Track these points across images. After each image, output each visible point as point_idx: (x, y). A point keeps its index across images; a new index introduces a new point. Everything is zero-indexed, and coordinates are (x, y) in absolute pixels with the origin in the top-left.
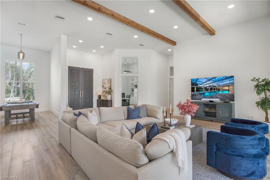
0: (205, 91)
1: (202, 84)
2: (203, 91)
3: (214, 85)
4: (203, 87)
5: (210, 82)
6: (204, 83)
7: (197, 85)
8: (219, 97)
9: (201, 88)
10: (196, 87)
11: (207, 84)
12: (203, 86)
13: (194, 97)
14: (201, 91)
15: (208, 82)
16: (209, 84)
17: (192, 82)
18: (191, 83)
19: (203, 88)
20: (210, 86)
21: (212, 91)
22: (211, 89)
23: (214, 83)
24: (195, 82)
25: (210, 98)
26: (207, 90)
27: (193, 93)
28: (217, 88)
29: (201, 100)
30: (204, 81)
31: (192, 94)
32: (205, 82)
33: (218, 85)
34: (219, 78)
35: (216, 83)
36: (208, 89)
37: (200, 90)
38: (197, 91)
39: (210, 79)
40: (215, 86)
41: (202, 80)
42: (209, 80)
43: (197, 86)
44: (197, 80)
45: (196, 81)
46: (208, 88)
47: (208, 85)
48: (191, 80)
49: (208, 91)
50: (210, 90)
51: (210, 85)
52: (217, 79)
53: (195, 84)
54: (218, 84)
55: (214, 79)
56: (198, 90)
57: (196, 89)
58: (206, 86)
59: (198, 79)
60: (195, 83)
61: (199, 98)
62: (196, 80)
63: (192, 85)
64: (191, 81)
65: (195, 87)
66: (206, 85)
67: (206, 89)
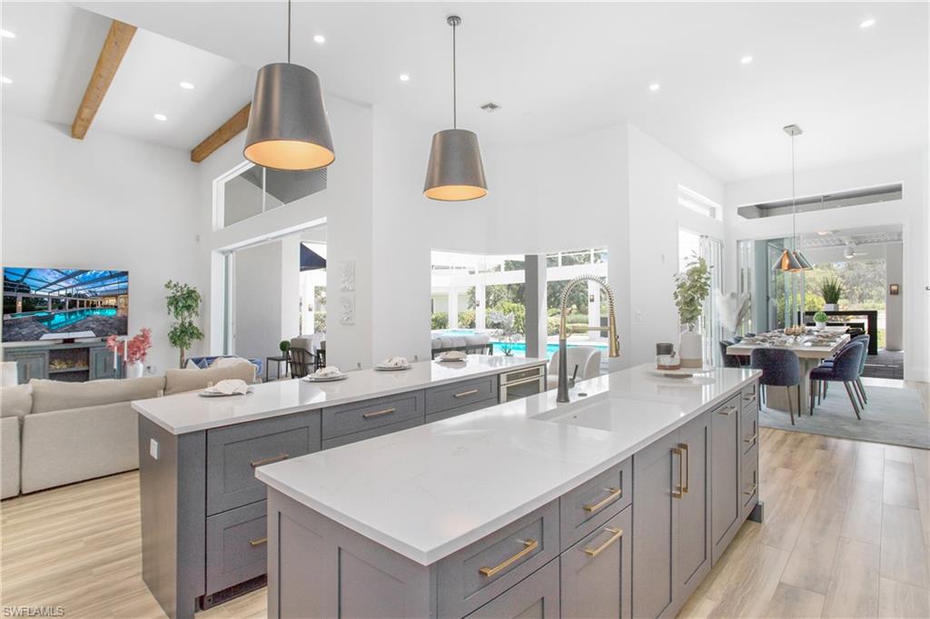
1: (44, 287)
2: (46, 309)
3: (82, 292)
4: (48, 297)
5: (71, 282)
6: (51, 284)
7: (28, 292)
8: (94, 326)
9: (40, 300)
10: (24, 298)
12: (47, 294)
13: (13, 333)
14: (40, 309)
15: (63, 284)
16: (66, 288)
17: (5, 279)
18: (5, 284)
19: (46, 299)
20: (69, 295)
21: (74, 309)
22: (72, 304)
23: (80, 288)
24: (20, 278)
25: (67, 331)
26: (60, 308)
27: (8, 317)
28: (88, 302)
29: (37, 339)
31: (4, 321)
32: (55, 283)
33: (90, 292)
34: (96, 274)
35: (85, 287)
36: (64, 303)
37: (38, 306)
38: (25, 309)
39: (69, 274)
40: (84, 296)
41: (45, 275)
42: (68, 277)
43: (26, 295)
45: (24, 277)
46: (63, 300)
47: (63, 292)
49: (63, 311)
50: (70, 307)
51: (69, 291)
52: (89, 277)
53: (20, 286)
54: (92, 290)
55: (81, 276)
56: (30, 305)
57: (23, 304)
58: (56, 294)
59: (29, 270)
60: (18, 281)
61: (32, 332)
62: (23, 274)
63: (5, 289)
64: (5, 277)
65: (20, 296)
66: (58, 290)
67: (58, 304)
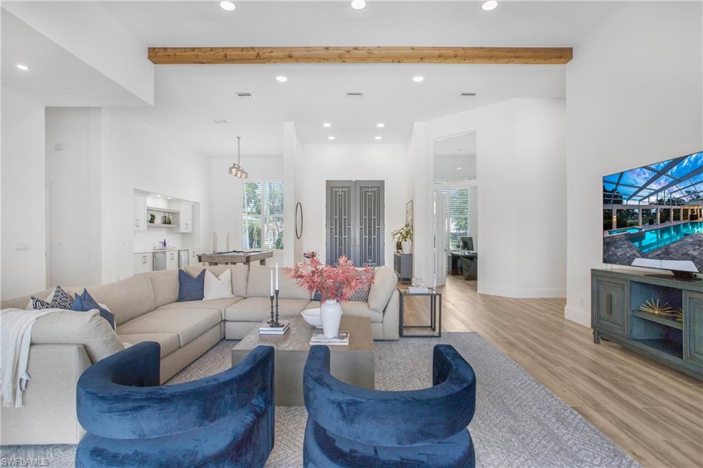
0: (643, 224)
1: (635, 194)
2: (637, 224)
3: (677, 195)
4: (638, 206)
5: (663, 181)
6: (641, 189)
7: (620, 202)
8: (695, 253)
9: (630, 213)
10: (618, 210)
11: (651, 195)
12: (637, 203)
13: (610, 253)
14: (632, 225)
15: (654, 186)
16: (657, 192)
17: (605, 190)
19: (636, 211)
20: (660, 202)
21: (667, 224)
22: (665, 216)
23: (674, 188)
24: (613, 187)
25: (659, 257)
26: (651, 222)
27: (607, 234)
28: (686, 211)
29: (629, 264)
30: (641, 182)
31: (604, 238)
32: (644, 187)
33: (689, 192)
34: (697, 159)
35: (681, 186)
39: (660, 169)
40: (679, 202)
41: (635, 177)
42: (659, 174)
43: (619, 207)
44: (619, 179)
45: (618, 184)
46: (653, 211)
47: (653, 199)
48: (604, 181)
49: (654, 227)
50: (662, 221)
51: (661, 195)
54: (693, 189)
55: (675, 168)
57: (617, 218)
58: (645, 203)
59: (622, 174)
60: (613, 191)
61: (625, 254)
62: (616, 181)
63: (605, 202)
64: (604, 187)
65: (615, 208)
66: (648, 196)
67: (649, 218)
